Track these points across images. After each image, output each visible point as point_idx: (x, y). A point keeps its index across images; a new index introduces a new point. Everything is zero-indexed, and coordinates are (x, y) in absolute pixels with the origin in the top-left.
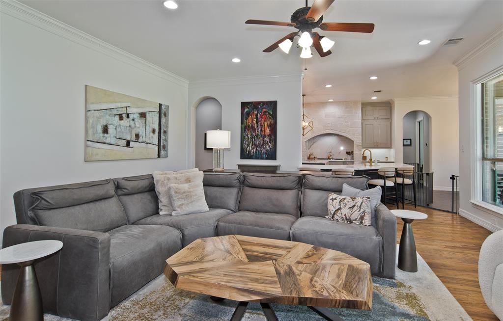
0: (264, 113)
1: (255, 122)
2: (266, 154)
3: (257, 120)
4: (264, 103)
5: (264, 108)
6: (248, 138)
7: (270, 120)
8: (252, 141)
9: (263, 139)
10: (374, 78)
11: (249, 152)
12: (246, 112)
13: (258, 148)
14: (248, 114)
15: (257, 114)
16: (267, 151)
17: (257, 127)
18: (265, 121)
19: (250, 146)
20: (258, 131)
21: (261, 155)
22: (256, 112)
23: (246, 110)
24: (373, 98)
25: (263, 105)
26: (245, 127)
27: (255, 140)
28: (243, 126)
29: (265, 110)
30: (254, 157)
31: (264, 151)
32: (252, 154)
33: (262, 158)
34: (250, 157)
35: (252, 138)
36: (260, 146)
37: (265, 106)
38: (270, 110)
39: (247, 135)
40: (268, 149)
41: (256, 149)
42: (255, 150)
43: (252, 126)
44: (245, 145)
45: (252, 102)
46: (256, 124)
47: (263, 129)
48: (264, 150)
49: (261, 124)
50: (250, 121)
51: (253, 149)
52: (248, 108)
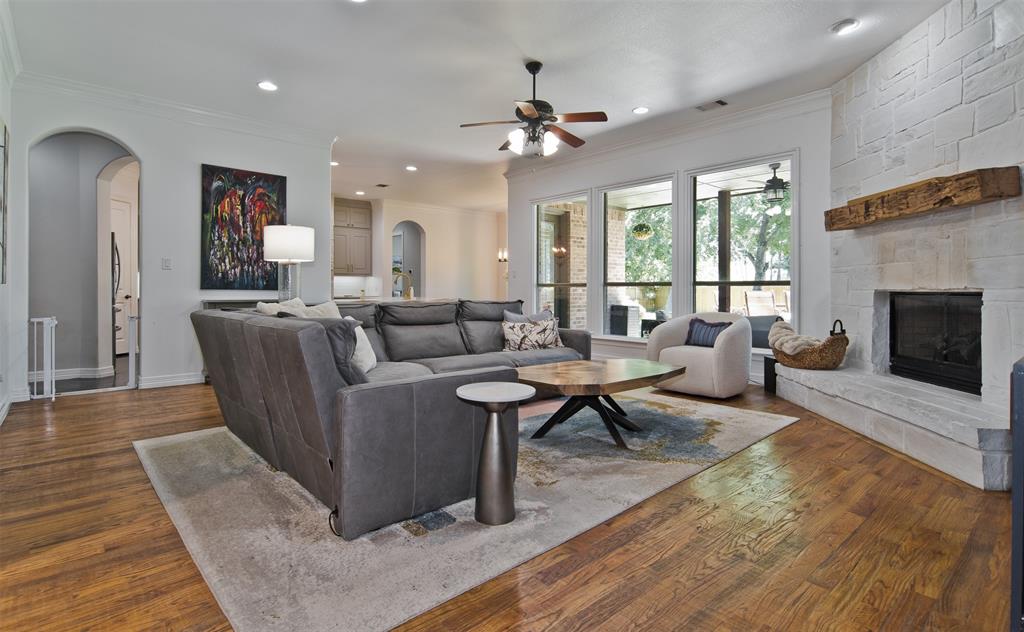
0: (259, 195)
1: (238, 212)
2: (263, 278)
3: (243, 209)
4: (260, 176)
5: (260, 187)
6: (223, 243)
7: (273, 213)
8: (232, 251)
9: (258, 248)
10: (411, 168)
11: (225, 274)
12: (217, 188)
13: (246, 267)
14: (222, 193)
15: (244, 196)
16: (266, 272)
17: (244, 223)
18: (261, 213)
19: (227, 260)
20: (245, 232)
21: (253, 280)
22: (241, 193)
23: (216, 184)
24: (358, 193)
25: (257, 180)
26: (215, 220)
27: (238, 249)
28: (208, 217)
29: (261, 190)
30: (236, 285)
31: (259, 273)
32: (231, 277)
33: (254, 287)
34: (226, 284)
35: (231, 244)
36: (249, 261)
37: (261, 183)
38: (273, 191)
39: (220, 238)
40: (269, 268)
41: (242, 269)
42: (238, 270)
43: (231, 219)
44: (214, 260)
45: (232, 170)
46: (241, 217)
47: (257, 228)
48: (260, 271)
49: (252, 217)
50: (225, 208)
51: (234, 267)
52: (220, 179)
